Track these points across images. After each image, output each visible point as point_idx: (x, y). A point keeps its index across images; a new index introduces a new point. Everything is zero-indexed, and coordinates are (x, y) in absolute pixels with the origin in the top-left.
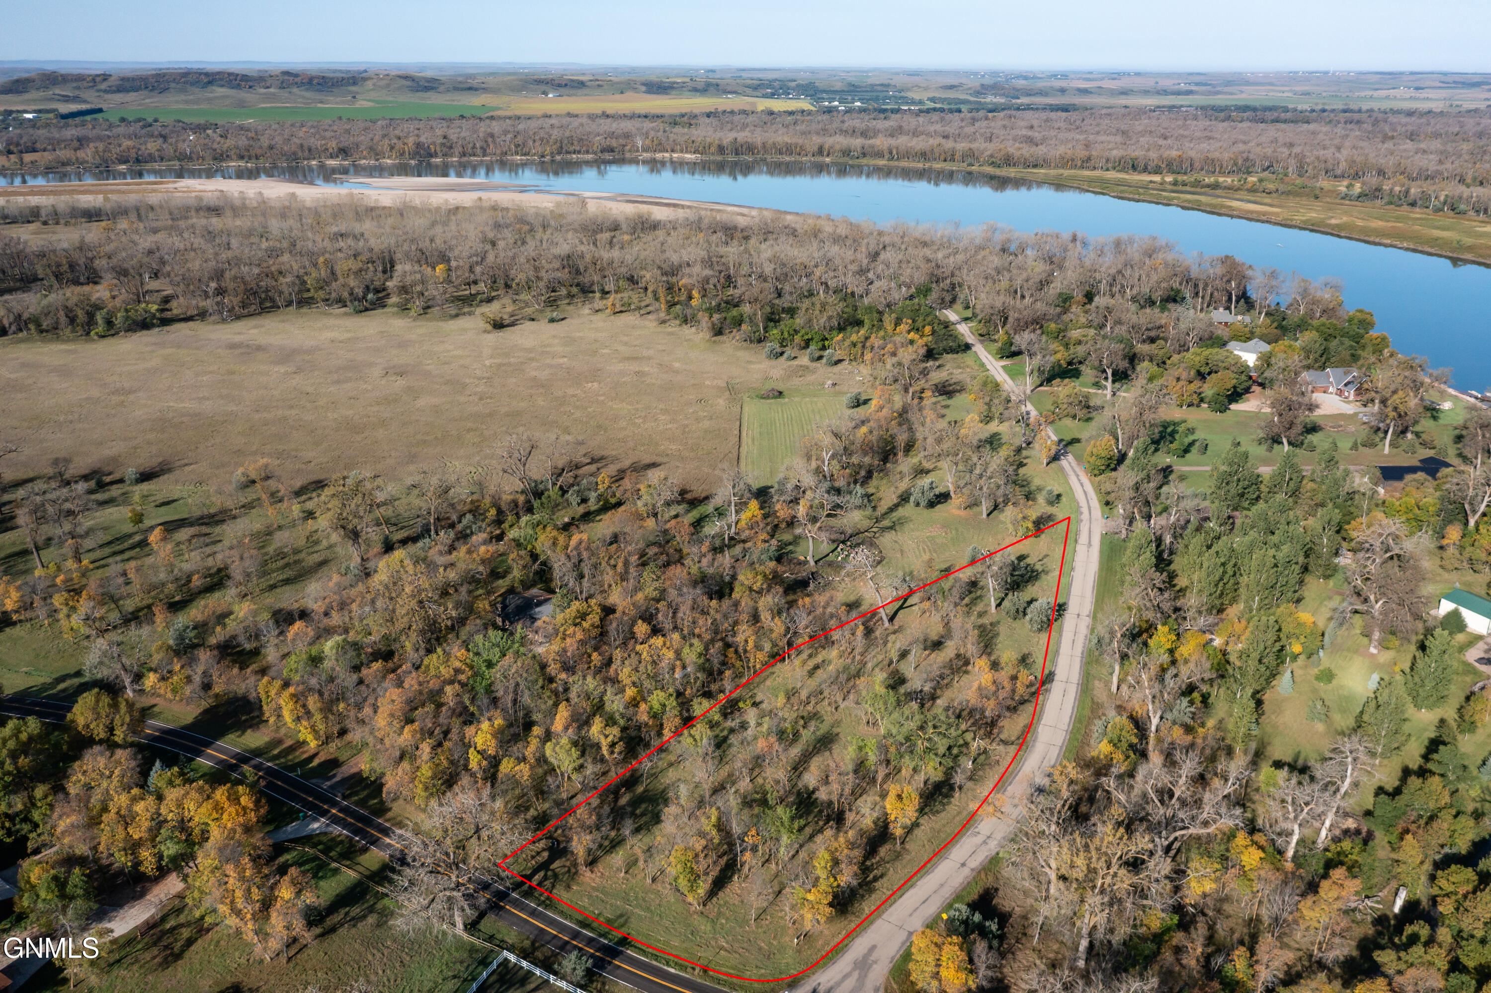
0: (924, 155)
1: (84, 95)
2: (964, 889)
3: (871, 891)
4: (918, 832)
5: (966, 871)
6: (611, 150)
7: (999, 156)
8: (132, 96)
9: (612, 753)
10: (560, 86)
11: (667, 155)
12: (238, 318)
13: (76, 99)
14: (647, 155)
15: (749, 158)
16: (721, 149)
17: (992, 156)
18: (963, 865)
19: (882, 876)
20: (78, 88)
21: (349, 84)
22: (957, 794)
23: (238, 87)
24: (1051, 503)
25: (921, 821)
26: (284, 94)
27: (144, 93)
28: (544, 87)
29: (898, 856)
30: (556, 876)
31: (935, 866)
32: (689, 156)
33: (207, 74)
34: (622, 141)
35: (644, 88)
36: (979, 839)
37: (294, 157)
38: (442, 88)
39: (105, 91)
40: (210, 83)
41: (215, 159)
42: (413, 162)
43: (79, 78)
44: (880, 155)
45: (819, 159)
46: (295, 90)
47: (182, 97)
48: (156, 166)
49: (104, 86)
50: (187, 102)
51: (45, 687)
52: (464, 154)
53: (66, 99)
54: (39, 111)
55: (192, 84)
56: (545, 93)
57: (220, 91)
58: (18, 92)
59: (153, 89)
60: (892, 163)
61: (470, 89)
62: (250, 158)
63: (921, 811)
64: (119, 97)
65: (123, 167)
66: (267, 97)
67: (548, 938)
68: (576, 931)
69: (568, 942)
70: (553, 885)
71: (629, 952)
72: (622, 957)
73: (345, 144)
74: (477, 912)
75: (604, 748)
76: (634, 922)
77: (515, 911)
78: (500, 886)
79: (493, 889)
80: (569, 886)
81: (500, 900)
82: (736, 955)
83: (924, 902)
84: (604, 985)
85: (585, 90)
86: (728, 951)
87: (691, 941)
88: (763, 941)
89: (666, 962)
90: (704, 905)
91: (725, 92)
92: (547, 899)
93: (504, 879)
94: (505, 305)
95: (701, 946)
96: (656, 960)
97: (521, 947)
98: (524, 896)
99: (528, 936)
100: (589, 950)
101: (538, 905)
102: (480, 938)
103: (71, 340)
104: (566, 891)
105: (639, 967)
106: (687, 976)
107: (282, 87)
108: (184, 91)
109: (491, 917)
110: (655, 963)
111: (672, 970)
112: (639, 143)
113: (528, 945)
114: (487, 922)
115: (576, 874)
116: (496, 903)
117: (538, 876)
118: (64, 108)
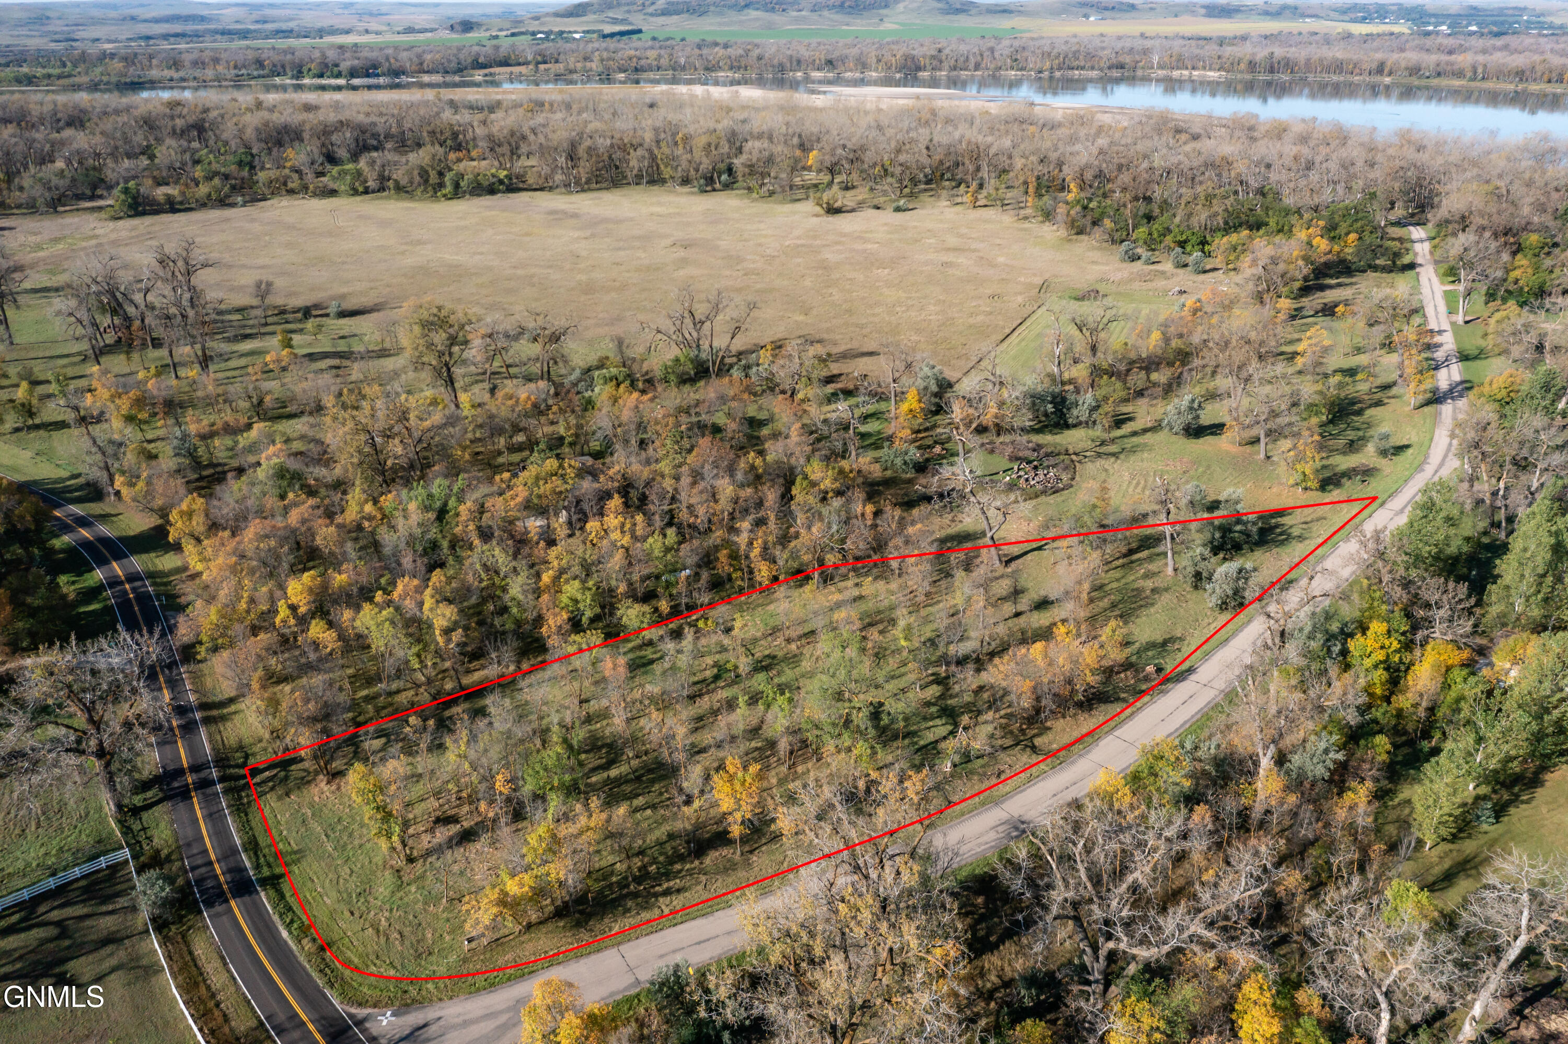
0: (1521, 75)
1: (630, 19)
3: (646, 907)
6: (1121, 66)
8: (675, 18)
9: (449, 641)
10: (1106, 9)
11: (1186, 73)
12: (583, 191)
13: (623, 21)
14: (1161, 73)
15: (1285, 77)
16: (1252, 66)
19: (679, 891)
20: (629, 12)
21: (880, 8)
23: (773, 10)
24: (1384, 453)
26: (814, 16)
27: (685, 16)
28: (1085, 10)
29: (727, 868)
30: (286, 778)
32: (1212, 75)
34: (1137, 58)
35: (1203, 11)
37: (782, 68)
38: (973, 11)
39: (652, 15)
40: (746, 6)
41: (707, 69)
42: (898, 76)
44: (1460, 74)
45: (1377, 79)
46: (826, 13)
47: (718, 20)
48: (651, 75)
49: (651, 10)
50: (720, 24)
51: (56, 481)
52: (955, 68)
53: (615, 21)
54: (588, 32)
55: (730, 7)
56: (1086, 16)
57: (754, 13)
58: (578, 15)
59: (695, 12)
60: (1473, 84)
61: (1004, 11)
62: (739, 68)
64: (661, 20)
65: (622, 76)
66: (797, 20)
67: (195, 851)
68: (234, 851)
69: (210, 863)
70: (272, 789)
71: (263, 894)
72: (247, 899)
73: (834, 56)
74: (161, 795)
75: (437, 632)
76: (310, 858)
77: (197, 807)
78: (215, 774)
79: (203, 774)
80: (287, 794)
81: (196, 789)
82: (383, 940)
83: (699, 943)
84: (189, 928)
85: (1133, 14)
86: (378, 931)
87: (349, 903)
88: (435, 930)
89: (292, 921)
90: (411, 860)
91: (1304, 16)
92: (249, 803)
93: (230, 767)
94: (861, 193)
95: (352, 913)
96: (281, 915)
97: (158, 852)
98: (226, 791)
99: (177, 841)
100: (222, 878)
101: (228, 807)
102: (129, 828)
103: (420, 200)
104: (280, 798)
105: (251, 918)
106: (294, 948)
107: (814, 11)
108: (721, 14)
109: (167, 805)
110: (276, 918)
111: (285, 934)
112: (1156, 59)
113: (165, 852)
114: (157, 810)
115: (309, 782)
116: (189, 791)
117: (267, 774)
118: (608, 29)
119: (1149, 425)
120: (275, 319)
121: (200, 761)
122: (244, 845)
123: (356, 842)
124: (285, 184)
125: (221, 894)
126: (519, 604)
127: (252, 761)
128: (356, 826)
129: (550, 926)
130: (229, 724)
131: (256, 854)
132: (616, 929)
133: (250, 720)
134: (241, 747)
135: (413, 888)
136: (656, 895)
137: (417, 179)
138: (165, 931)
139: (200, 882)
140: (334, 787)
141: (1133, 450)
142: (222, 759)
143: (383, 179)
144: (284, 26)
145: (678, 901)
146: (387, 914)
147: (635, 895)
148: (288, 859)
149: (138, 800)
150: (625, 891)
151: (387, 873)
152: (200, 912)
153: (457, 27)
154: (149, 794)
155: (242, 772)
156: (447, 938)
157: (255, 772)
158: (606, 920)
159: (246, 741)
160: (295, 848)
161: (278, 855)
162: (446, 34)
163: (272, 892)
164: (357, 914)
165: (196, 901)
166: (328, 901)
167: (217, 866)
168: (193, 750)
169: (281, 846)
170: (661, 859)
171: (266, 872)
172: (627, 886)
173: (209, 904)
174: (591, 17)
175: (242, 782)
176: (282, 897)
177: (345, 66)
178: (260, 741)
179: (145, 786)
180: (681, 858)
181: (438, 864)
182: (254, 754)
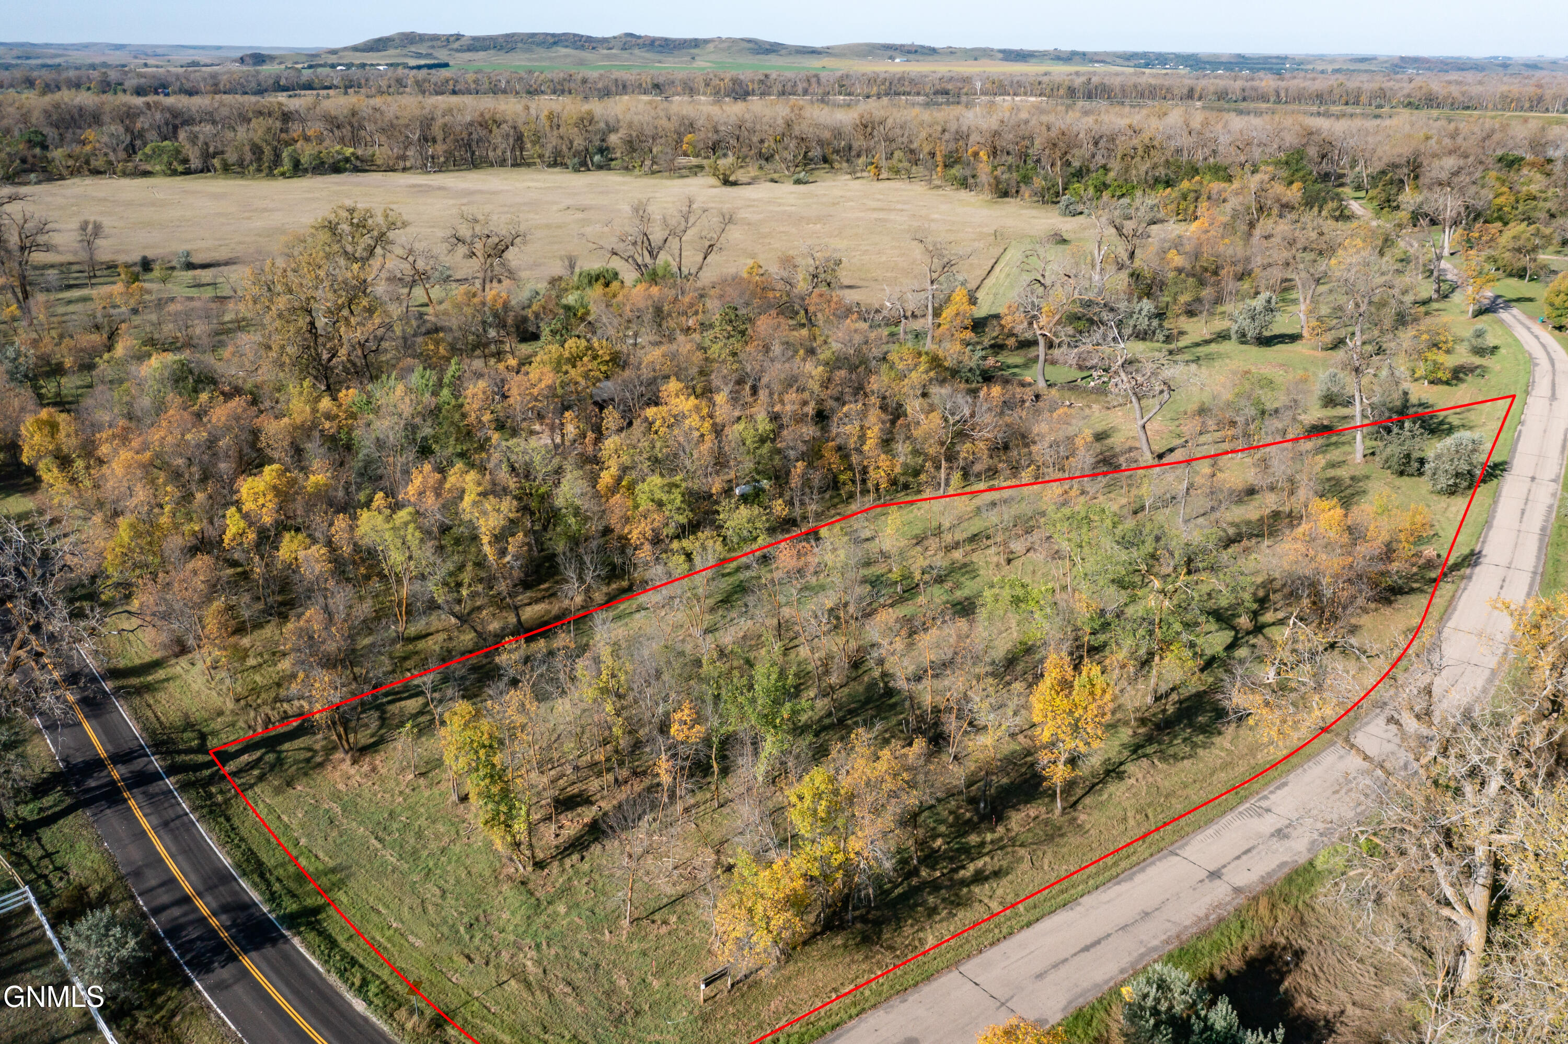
0: (1319, 99)
1: (435, 54)
2: (1204, 934)
3: (958, 903)
4: (1115, 789)
5: (1220, 892)
6: (946, 92)
7: (1419, 94)
8: (482, 54)
9: (503, 552)
10: (909, 52)
11: (1008, 98)
12: (441, 171)
13: (428, 56)
14: (985, 98)
15: (1103, 102)
16: (1070, 93)
17: (1409, 96)
18: (1215, 875)
19: (997, 874)
20: (431, 46)
21: (690, 47)
22: (1230, 730)
23: (582, 48)
24: (1479, 354)
25: (1130, 768)
26: (625, 54)
27: (492, 52)
28: (890, 53)
29: (1053, 835)
30: (280, 762)
31: (1141, 865)
32: (1032, 97)
33: (553, 35)
34: (960, 85)
35: (1001, 55)
36: (1268, 824)
37: (607, 91)
38: (783, 52)
39: (457, 50)
40: (555, 43)
43: (435, 38)
44: (1264, 99)
45: (1191, 102)
46: (636, 51)
47: (527, 56)
49: (456, 45)
50: (529, 60)
52: (784, 93)
53: (419, 56)
54: (392, 65)
55: (538, 44)
56: (892, 58)
57: (564, 51)
58: (378, 50)
59: (501, 48)
60: (1281, 104)
61: (813, 52)
62: (563, 91)
63: (1136, 750)
64: (468, 55)
66: (608, 57)
67: (153, 882)
68: (225, 878)
69: (186, 899)
70: (261, 778)
71: (296, 941)
72: (269, 951)
73: (661, 80)
74: (69, 801)
75: (485, 540)
76: (361, 876)
77: (138, 814)
78: (157, 763)
79: (138, 764)
80: (289, 784)
81: (129, 788)
82: (542, 999)
83: (1086, 949)
84: (173, 1014)
85: (936, 57)
86: (528, 985)
87: (459, 941)
88: (629, 974)
89: (365, 983)
90: (539, 865)
91: (1093, 61)
92: (227, 801)
93: (179, 752)
94: (753, 171)
95: (471, 960)
96: (342, 973)
97: (82, 889)
98: (184, 787)
99: (115, 869)
100: (214, 922)
101: (194, 809)
102: (19, 855)
103: (253, 178)
104: (278, 791)
105: (288, 984)
106: (386, 1028)
107: (624, 49)
108: (529, 50)
109: (84, 816)
110: (333, 979)
111: (359, 1005)
112: (978, 85)
113: (95, 890)
114: (67, 825)
115: (321, 765)
116: (118, 791)
117: (245, 758)
118: (413, 62)
119: (1208, 337)
120: (105, 272)
121: (126, 747)
122: (238, 866)
123: (433, 845)
124: (87, 162)
125: (221, 947)
126: (577, 512)
127: (212, 743)
128: (422, 821)
129: (822, 945)
130: (161, 696)
131: (262, 876)
132: (931, 941)
133: (195, 687)
134: (189, 725)
135: (562, 909)
136: (964, 883)
137: (248, 156)
138: (127, 1022)
139: (173, 932)
140: (366, 768)
141: (1210, 357)
142: (163, 743)
143: (207, 156)
144: (49, 62)
145: (1003, 889)
146: (533, 954)
147: (935, 886)
148: (324, 881)
149: (28, 811)
150: (915, 881)
151: (505, 888)
152: (188, 983)
153: (247, 59)
154: (47, 801)
155: (201, 758)
156: (656, 984)
157: (224, 757)
158: (908, 930)
159: (197, 715)
160: (331, 864)
161: (302, 877)
162: (236, 67)
163: (311, 936)
164: (477, 959)
165: (174, 964)
166: (419, 943)
167: (199, 903)
168: (109, 732)
169: (303, 862)
170: (942, 829)
171: (291, 906)
172: (915, 872)
173: (202, 966)
174: (391, 52)
175: (207, 772)
176: (333, 943)
177: (131, 83)
178: (220, 713)
179: (40, 789)
180: (969, 826)
181: (586, 867)
182: (214, 733)
